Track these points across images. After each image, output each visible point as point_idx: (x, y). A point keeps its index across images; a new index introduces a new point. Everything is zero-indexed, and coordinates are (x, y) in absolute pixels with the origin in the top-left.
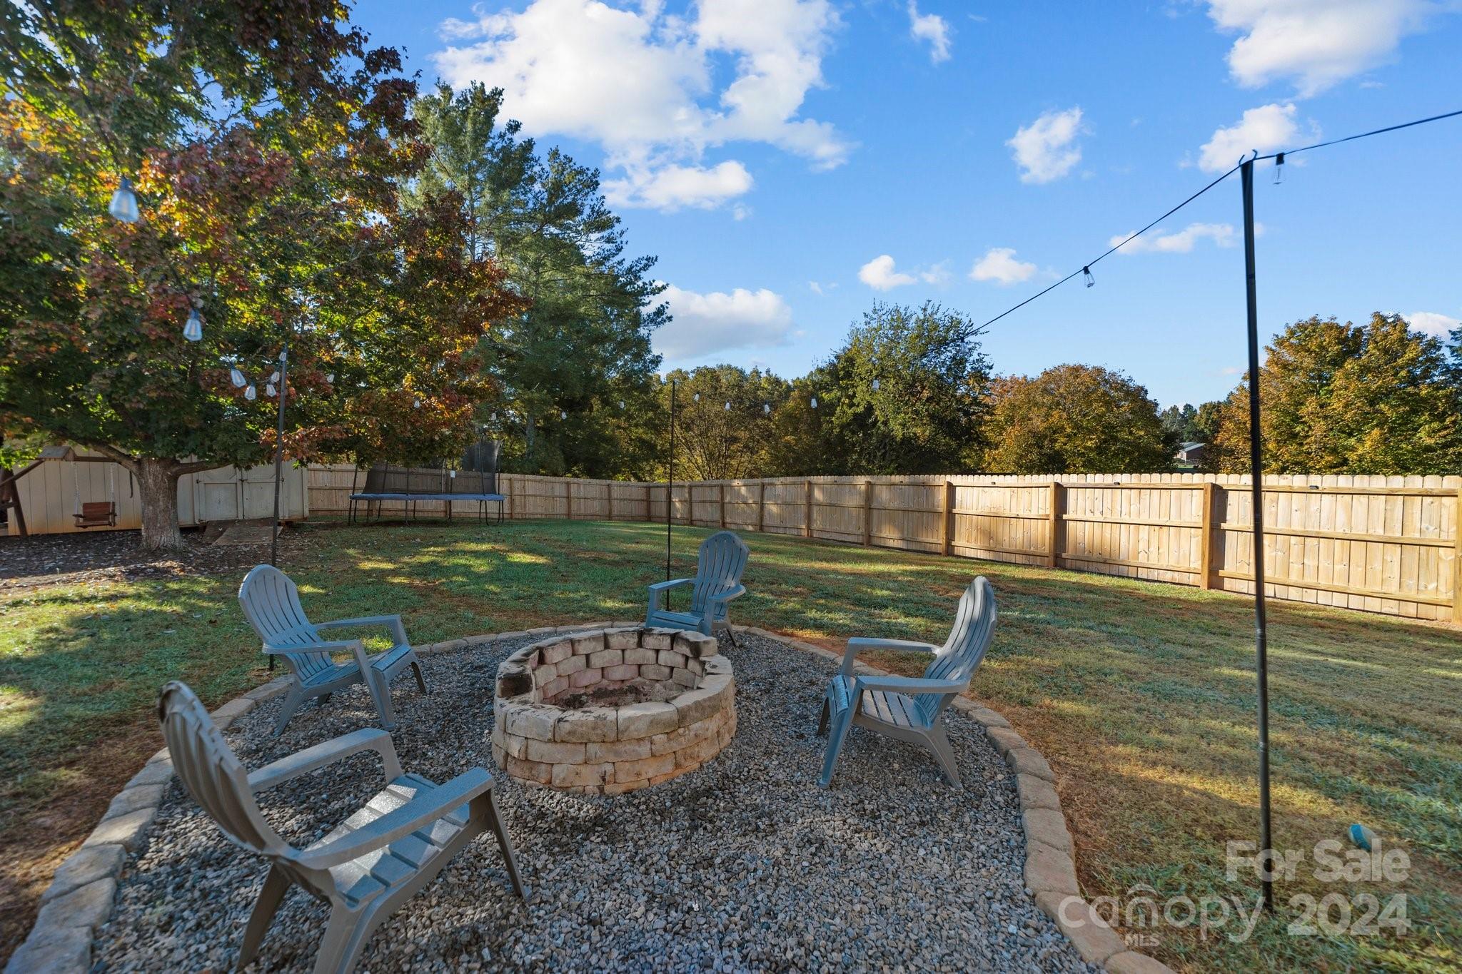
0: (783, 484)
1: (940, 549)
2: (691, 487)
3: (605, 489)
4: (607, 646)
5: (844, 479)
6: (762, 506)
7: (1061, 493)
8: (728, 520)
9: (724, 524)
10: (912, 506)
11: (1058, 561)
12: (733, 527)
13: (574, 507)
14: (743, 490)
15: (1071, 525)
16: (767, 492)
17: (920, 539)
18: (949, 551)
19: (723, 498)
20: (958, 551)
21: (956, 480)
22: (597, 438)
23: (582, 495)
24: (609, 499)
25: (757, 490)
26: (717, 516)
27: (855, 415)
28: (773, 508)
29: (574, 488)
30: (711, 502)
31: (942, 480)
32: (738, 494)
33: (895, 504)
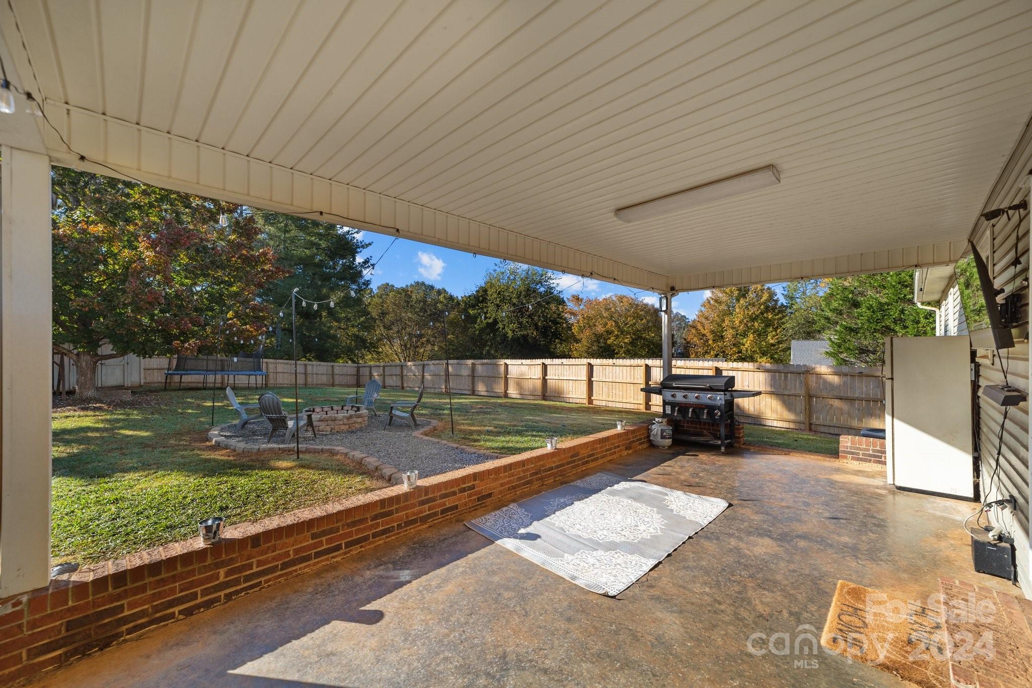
0: (433, 364)
1: (502, 395)
2: (384, 367)
3: (330, 368)
4: (332, 409)
5: (463, 361)
6: (423, 376)
7: (545, 367)
8: (405, 385)
9: (403, 388)
10: (491, 375)
11: (544, 397)
12: (408, 389)
13: (309, 380)
14: (413, 367)
15: (548, 381)
16: (426, 369)
17: (496, 391)
18: (506, 395)
19: (402, 372)
20: (510, 395)
21: (508, 362)
22: (325, 336)
23: (314, 372)
24: (333, 375)
25: (421, 367)
26: (399, 383)
27: (487, 323)
28: (428, 377)
29: (309, 368)
30: (396, 375)
31: (502, 362)
32: (411, 370)
33: (485, 374)
